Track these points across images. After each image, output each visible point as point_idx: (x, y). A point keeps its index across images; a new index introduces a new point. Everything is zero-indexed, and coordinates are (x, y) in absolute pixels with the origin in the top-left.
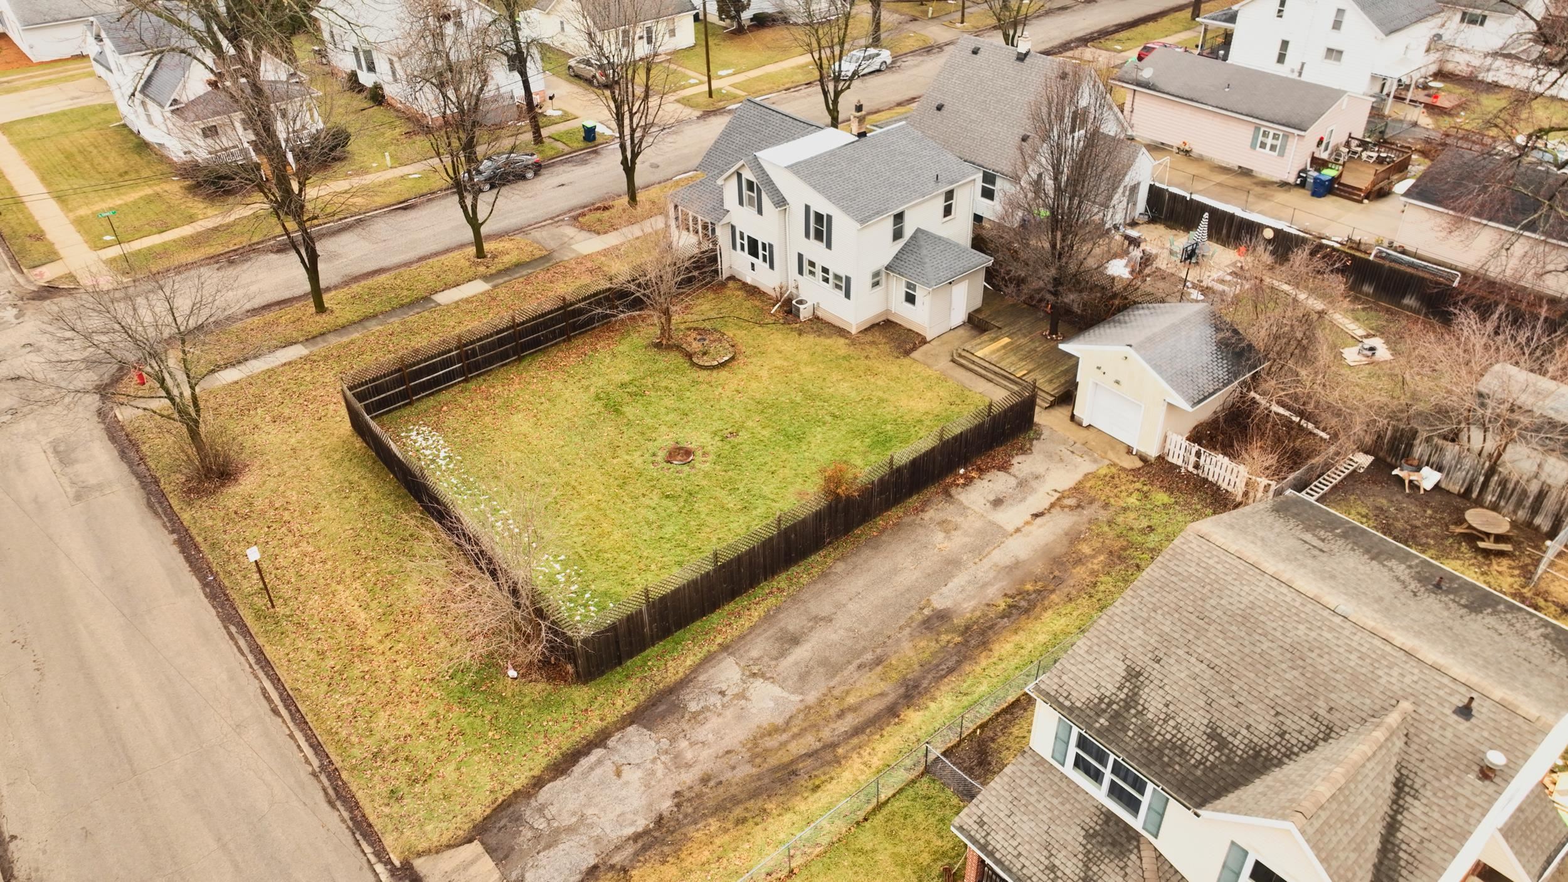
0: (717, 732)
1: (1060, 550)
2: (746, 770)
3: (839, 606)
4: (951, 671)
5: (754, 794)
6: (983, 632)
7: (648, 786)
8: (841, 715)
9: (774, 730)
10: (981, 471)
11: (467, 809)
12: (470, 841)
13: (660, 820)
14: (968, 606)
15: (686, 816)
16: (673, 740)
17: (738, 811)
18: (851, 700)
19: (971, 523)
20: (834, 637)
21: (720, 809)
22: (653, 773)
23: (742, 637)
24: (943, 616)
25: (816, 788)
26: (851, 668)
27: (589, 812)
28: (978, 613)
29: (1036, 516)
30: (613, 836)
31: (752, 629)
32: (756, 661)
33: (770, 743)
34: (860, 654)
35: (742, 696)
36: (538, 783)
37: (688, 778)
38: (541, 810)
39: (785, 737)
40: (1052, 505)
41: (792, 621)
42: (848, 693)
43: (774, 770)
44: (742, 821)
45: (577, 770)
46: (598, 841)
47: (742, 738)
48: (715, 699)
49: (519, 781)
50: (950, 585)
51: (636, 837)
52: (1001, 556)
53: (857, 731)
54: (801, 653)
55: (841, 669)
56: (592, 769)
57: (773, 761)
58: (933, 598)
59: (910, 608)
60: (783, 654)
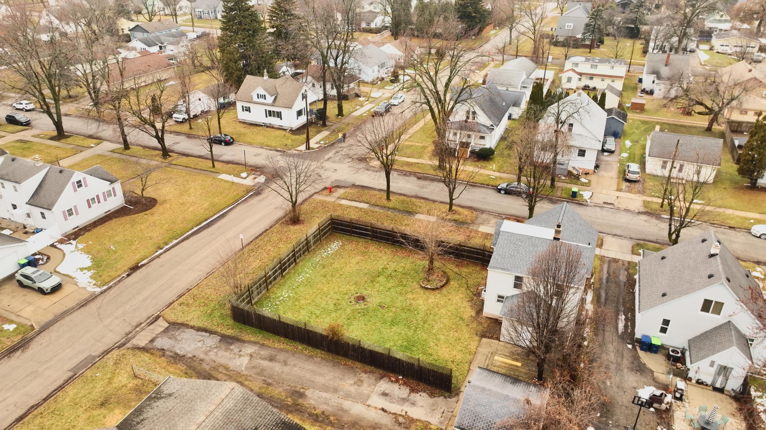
0: (222, 356)
1: (363, 423)
2: (208, 368)
3: (295, 366)
5: (197, 373)
6: (297, 410)
7: (196, 349)
9: (227, 368)
10: (405, 384)
11: (181, 318)
12: (169, 324)
13: (184, 356)
14: (312, 402)
15: (186, 361)
16: (216, 348)
17: (190, 371)
19: (365, 389)
20: (277, 369)
21: (190, 367)
22: (202, 348)
23: (269, 347)
24: (302, 395)
26: (263, 378)
27: (183, 341)
28: (307, 406)
30: (176, 349)
31: (274, 348)
32: (259, 354)
33: (221, 369)
34: (271, 378)
35: (240, 356)
36: (192, 328)
37: (202, 356)
38: (183, 332)
39: (224, 372)
40: (393, 414)
41: (281, 356)
42: (250, 381)
43: (209, 374)
44: (186, 373)
46: (173, 346)
47: (221, 362)
48: (236, 350)
49: (193, 324)
50: (321, 393)
51: (176, 354)
52: (347, 404)
54: (266, 364)
55: (261, 376)
56: (200, 335)
57: (213, 373)
58: (311, 390)
59: (302, 384)
60: (263, 359)
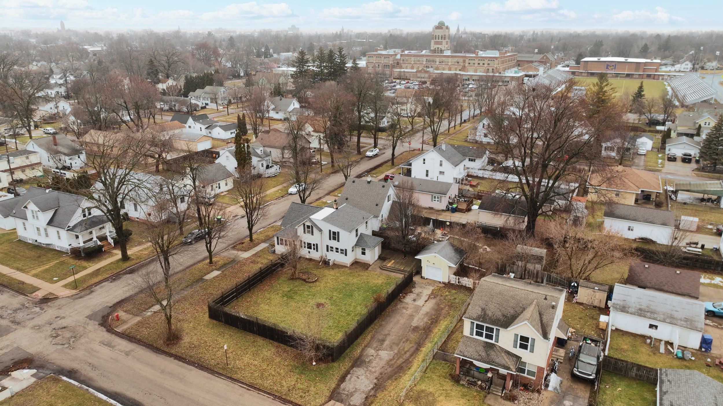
0: (377, 364)
1: (436, 307)
2: (389, 370)
3: (389, 331)
4: (426, 338)
5: (395, 373)
6: (428, 329)
7: (368, 379)
8: (405, 353)
9: (391, 360)
10: (406, 294)
11: (324, 394)
12: (330, 400)
13: (376, 384)
14: (421, 324)
15: (382, 382)
16: (367, 368)
17: (394, 377)
18: (406, 349)
20: (393, 337)
21: (389, 378)
22: (367, 376)
23: (369, 343)
24: (417, 327)
25: (410, 368)
26: (402, 343)
27: (357, 387)
28: (425, 325)
29: (426, 301)
30: (366, 390)
31: (370, 341)
32: (377, 347)
33: (393, 362)
34: (402, 339)
35: (378, 355)
36: (338, 386)
37: (377, 374)
38: (344, 390)
39: (395, 361)
40: (428, 298)
41: (379, 337)
42: (404, 348)
43: (397, 368)
44: (396, 379)
45: (347, 380)
46: (363, 392)
47: (384, 363)
48: (371, 357)
49: (333, 386)
50: (414, 321)
51: (372, 389)
52: (423, 312)
53: (411, 355)
54: (387, 343)
55: (399, 344)
56: (350, 379)
57: (395, 366)
58: (412, 324)
59: (407, 327)
60: (382, 344)
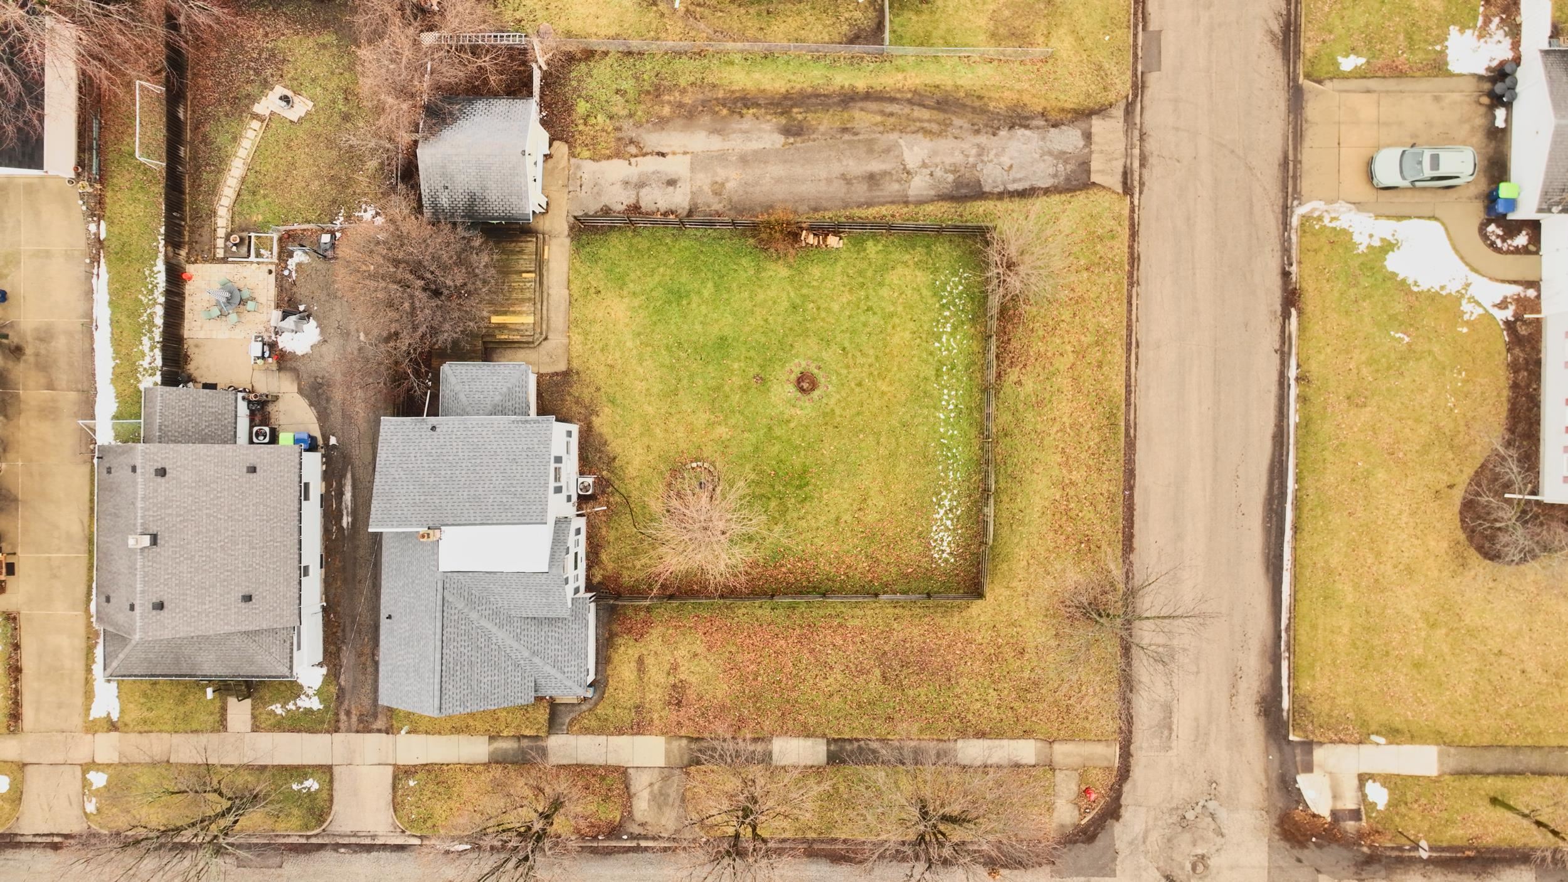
0: (952, 154)
1: (680, 122)
2: (957, 122)
3: (829, 181)
4: (818, 96)
5: (964, 106)
6: (779, 104)
7: (1004, 149)
8: (891, 114)
9: (927, 132)
10: (651, 212)
11: (1086, 201)
12: (1094, 183)
13: (1011, 128)
14: (767, 127)
15: (999, 120)
16: (974, 166)
17: (977, 104)
18: (879, 118)
19: (704, 181)
20: (851, 163)
21: (983, 111)
22: (997, 155)
23: (893, 203)
24: (787, 131)
25: (937, 87)
26: (861, 137)
27: (1037, 156)
28: (769, 117)
29: (663, 155)
30: (1036, 135)
31: (883, 204)
32: (899, 181)
33: (934, 127)
34: (848, 142)
35: (924, 165)
36: (1047, 191)
37: (982, 139)
38: (1055, 176)
39: (926, 125)
40: (645, 155)
41: (861, 191)
42: (876, 124)
43: (945, 111)
44: (980, 98)
45: (1026, 185)
46: (1043, 139)
47: (944, 141)
48: (939, 173)
49: (1055, 199)
50: (762, 147)
51: (1027, 127)
52: (715, 143)
53: (893, 100)
54: (875, 166)
55: (867, 140)
56: (1020, 180)
57: (941, 116)
58: (778, 146)
59: (798, 149)
60: (885, 173)
